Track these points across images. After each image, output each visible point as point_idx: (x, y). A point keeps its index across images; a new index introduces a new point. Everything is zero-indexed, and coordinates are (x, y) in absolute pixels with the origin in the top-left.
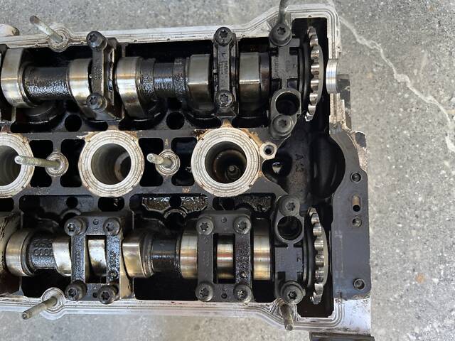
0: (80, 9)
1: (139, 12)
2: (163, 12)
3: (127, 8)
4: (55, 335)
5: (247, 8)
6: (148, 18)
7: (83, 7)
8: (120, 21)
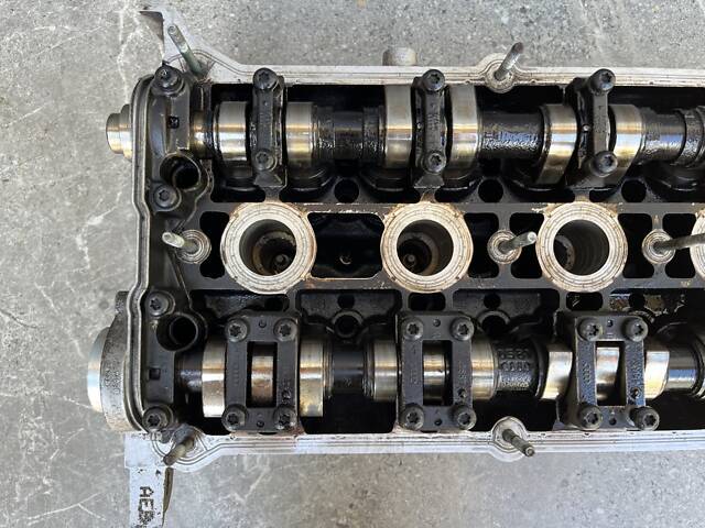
0: (383, 28)
1: (469, 37)
2: (503, 40)
3: (452, 31)
4: (356, 502)
5: (621, 41)
6: (483, 47)
7: (386, 26)
8: (441, 49)
